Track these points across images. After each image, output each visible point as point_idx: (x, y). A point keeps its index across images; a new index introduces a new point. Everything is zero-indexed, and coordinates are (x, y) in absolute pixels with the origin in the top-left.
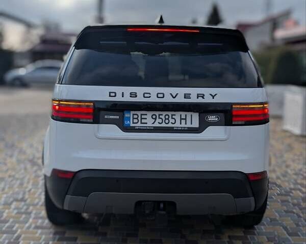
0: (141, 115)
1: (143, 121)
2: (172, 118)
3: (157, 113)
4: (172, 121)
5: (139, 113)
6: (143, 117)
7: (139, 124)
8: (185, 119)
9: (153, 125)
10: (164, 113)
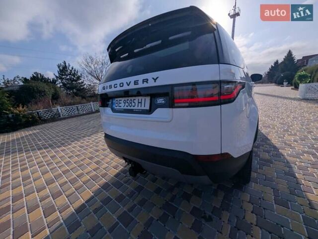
0: (120, 100)
1: (120, 105)
2: (134, 102)
3: (126, 99)
4: (133, 104)
5: (118, 99)
6: (120, 102)
7: (118, 108)
8: (141, 103)
9: (124, 108)
10: (130, 98)
